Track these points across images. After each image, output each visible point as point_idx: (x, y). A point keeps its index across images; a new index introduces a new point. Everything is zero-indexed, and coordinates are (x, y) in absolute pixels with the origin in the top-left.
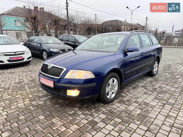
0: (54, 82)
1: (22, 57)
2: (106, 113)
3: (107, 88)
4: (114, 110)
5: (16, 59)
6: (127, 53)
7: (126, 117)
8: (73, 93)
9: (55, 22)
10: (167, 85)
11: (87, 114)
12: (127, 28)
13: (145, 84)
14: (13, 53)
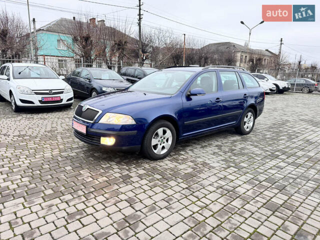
0: (87, 127)
1: (60, 97)
2: (148, 169)
3: (153, 139)
4: (158, 166)
5: (50, 99)
6: (192, 97)
7: (170, 174)
8: (108, 141)
9: (119, 45)
10: (256, 146)
11: (124, 169)
12: (246, 57)
13: (222, 143)
14: (48, 92)
